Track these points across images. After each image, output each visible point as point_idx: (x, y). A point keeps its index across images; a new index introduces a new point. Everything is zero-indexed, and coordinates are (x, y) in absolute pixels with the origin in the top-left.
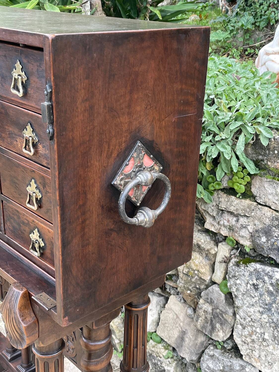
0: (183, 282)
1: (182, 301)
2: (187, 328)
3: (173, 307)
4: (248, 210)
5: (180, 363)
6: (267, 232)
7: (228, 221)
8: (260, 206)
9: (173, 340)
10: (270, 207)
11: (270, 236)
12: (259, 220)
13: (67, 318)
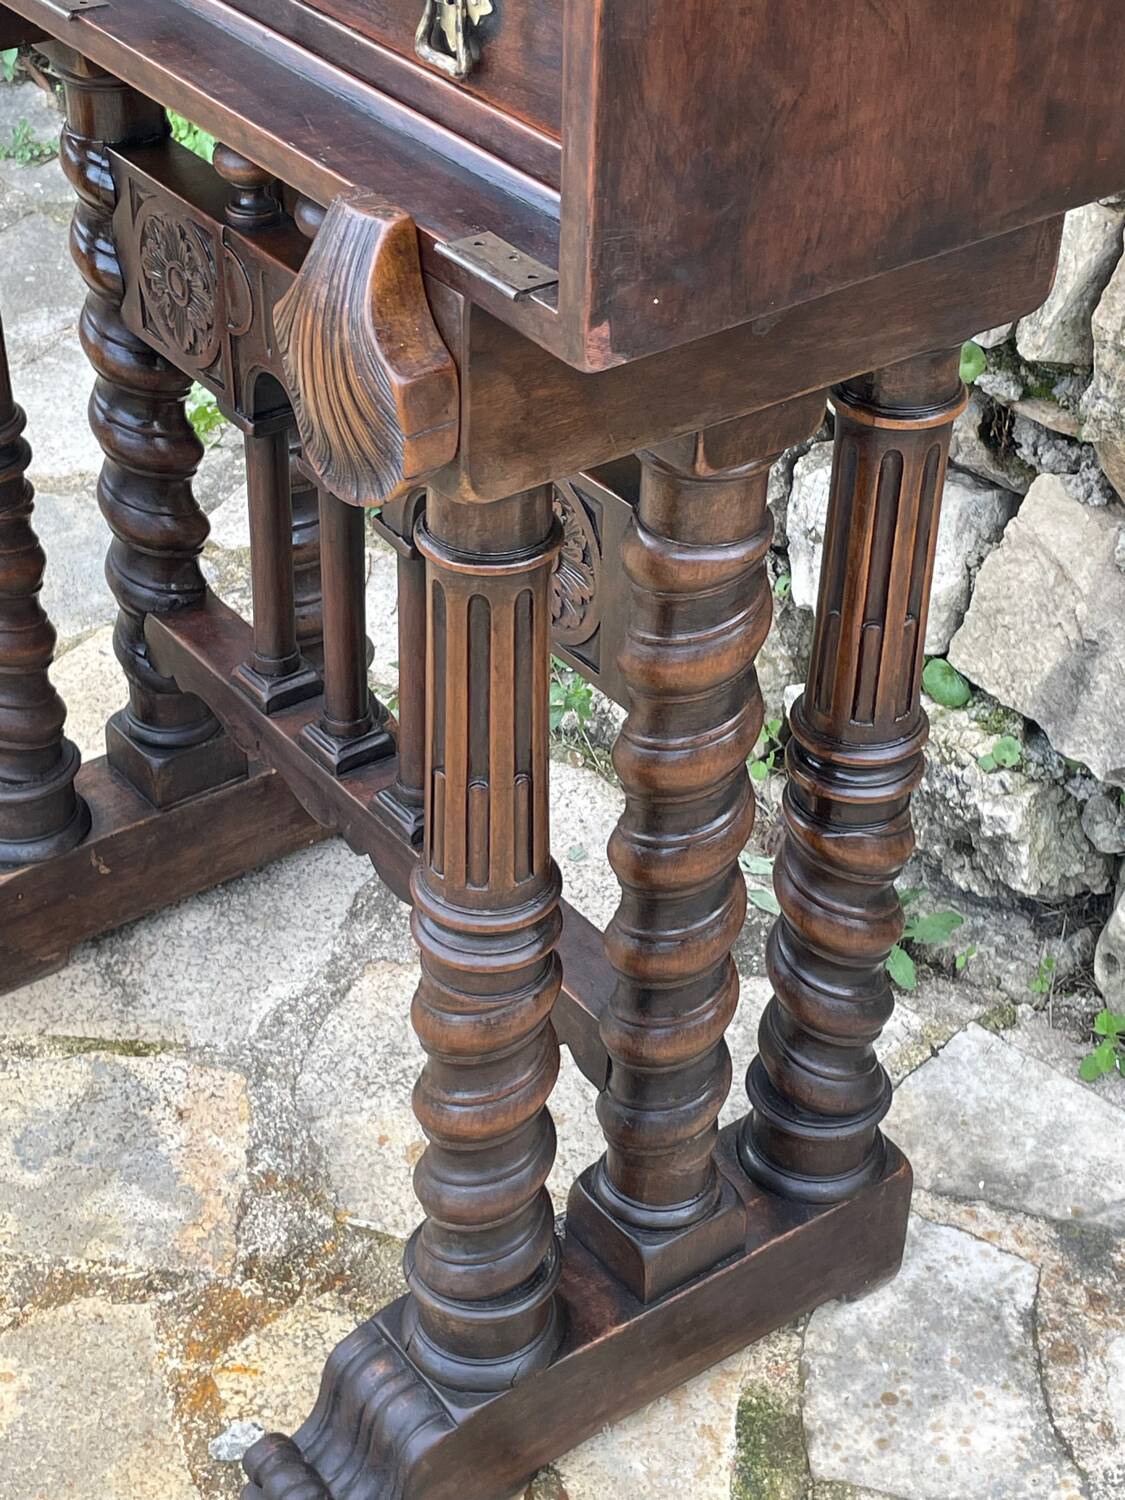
0: (1112, 394)
1: (1097, 498)
2: (1109, 625)
3: (1045, 530)
5: (1055, 795)
9: (1031, 685)
13: (604, 330)
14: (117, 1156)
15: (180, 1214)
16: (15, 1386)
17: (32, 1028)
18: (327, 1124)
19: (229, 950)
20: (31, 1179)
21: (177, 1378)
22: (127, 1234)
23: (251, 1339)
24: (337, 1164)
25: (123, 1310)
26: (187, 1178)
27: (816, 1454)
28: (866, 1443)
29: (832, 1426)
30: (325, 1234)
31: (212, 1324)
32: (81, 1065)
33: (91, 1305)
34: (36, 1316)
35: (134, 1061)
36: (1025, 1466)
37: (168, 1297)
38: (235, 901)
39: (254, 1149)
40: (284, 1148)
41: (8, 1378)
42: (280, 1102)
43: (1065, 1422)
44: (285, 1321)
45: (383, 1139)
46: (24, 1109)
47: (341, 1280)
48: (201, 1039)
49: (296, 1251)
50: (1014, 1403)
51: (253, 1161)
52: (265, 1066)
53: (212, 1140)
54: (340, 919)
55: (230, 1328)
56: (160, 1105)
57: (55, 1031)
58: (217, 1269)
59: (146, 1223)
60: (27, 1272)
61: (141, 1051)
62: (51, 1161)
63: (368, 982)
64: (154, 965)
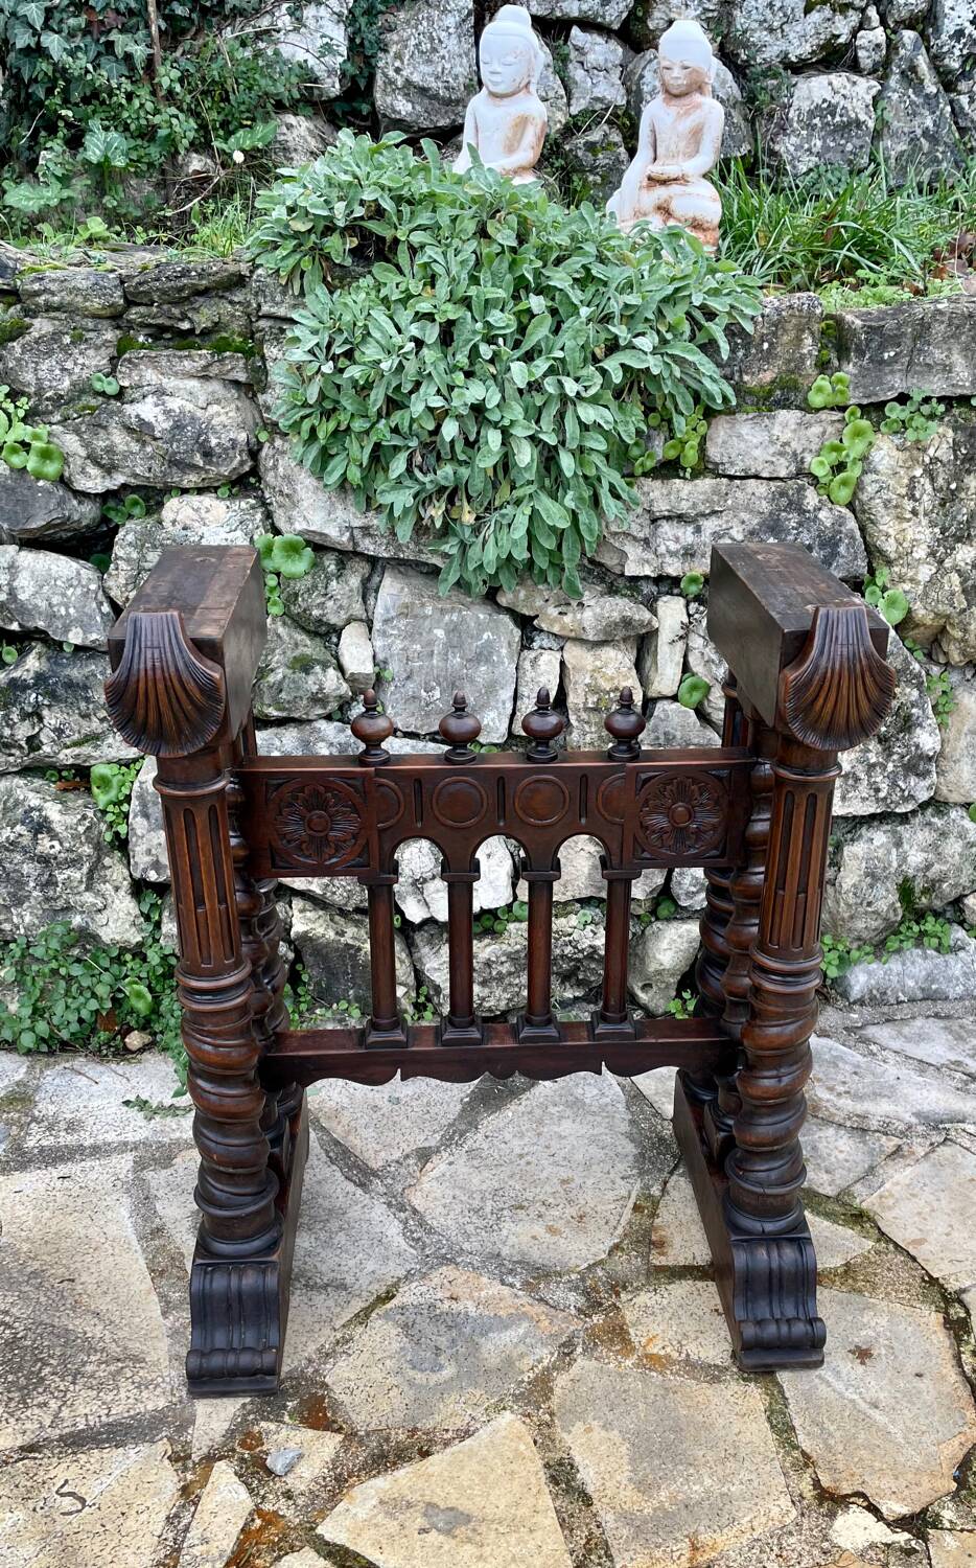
4: (716, 498)
6: (773, 526)
7: (677, 540)
8: (738, 482)
10: (757, 477)
11: (781, 531)
12: (748, 509)
14: (461, 1333)
15: (525, 1324)
16: (597, 1429)
17: (327, 1331)
18: (505, 1251)
19: (341, 1238)
20: (449, 1371)
21: (637, 1365)
22: (522, 1348)
23: (631, 1331)
24: (536, 1255)
25: (575, 1370)
26: (502, 1313)
27: (821, 1191)
28: (825, 1177)
30: (583, 1280)
31: (611, 1340)
32: (376, 1323)
33: (561, 1381)
34: (554, 1403)
35: (394, 1302)
36: (865, 1143)
37: (579, 1350)
38: (305, 1220)
39: (503, 1283)
40: (511, 1272)
41: (589, 1430)
42: (476, 1261)
43: (848, 1124)
44: (629, 1316)
45: (534, 1238)
46: (391, 1357)
47: (617, 1286)
48: (401, 1273)
49: (586, 1293)
50: (831, 1131)
51: (512, 1286)
52: (444, 1257)
53: (483, 1294)
54: (359, 1191)
55: (618, 1335)
56: (439, 1304)
57: (338, 1324)
58: (576, 1325)
59: (522, 1340)
60: (516, 1398)
61: (389, 1297)
62: (442, 1359)
63: (417, 1200)
64: (324, 1268)
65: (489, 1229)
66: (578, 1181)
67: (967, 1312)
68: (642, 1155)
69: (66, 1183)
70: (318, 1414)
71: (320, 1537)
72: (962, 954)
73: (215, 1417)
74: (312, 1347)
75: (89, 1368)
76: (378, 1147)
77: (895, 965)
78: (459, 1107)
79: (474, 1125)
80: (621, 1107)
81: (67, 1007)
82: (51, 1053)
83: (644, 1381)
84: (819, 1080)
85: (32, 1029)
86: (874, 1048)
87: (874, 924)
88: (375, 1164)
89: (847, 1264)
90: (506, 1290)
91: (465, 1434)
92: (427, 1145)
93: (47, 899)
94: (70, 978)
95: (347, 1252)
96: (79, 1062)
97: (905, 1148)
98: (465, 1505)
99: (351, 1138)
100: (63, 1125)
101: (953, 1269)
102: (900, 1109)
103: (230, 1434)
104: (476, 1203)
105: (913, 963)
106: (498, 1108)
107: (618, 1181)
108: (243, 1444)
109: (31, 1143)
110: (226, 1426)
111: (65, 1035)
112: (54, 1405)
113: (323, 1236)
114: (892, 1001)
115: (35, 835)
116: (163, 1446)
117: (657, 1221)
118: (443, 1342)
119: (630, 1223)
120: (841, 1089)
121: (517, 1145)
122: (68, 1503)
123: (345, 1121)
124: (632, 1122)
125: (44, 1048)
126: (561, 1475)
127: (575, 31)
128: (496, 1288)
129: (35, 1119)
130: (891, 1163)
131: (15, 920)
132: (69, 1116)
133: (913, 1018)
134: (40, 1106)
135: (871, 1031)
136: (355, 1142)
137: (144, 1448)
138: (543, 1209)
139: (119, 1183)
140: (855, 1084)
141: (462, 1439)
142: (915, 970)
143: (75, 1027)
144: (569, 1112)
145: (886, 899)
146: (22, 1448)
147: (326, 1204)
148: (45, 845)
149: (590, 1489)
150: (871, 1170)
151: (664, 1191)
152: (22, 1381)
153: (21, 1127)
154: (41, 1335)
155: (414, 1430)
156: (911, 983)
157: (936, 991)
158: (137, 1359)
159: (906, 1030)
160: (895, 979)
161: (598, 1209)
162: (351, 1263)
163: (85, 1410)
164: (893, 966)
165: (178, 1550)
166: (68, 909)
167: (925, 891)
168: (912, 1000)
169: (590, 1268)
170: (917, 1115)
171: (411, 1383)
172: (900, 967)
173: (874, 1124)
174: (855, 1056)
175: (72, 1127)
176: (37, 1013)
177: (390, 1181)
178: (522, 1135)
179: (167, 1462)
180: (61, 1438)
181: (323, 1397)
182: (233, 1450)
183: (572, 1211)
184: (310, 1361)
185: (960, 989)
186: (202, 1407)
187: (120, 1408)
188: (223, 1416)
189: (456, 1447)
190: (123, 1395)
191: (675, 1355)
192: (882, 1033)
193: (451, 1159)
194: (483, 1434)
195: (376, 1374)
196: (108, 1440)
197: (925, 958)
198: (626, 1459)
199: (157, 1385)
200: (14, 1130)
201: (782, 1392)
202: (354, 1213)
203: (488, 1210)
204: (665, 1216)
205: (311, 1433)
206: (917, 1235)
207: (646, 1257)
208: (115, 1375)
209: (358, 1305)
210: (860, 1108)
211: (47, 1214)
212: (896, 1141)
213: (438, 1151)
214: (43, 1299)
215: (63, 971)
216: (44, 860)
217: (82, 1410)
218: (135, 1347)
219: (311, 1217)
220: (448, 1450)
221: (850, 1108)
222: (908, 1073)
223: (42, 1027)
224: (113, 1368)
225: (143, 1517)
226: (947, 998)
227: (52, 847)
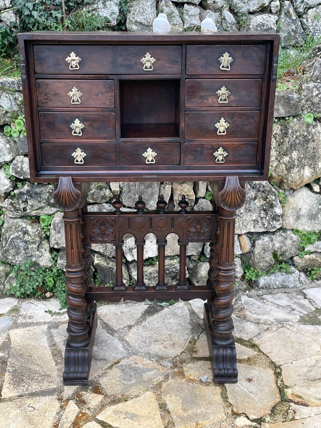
14: (137, 372)
15: (156, 371)
16: (173, 396)
17: (100, 370)
18: (151, 352)
19: (105, 348)
20: (133, 381)
21: (186, 381)
22: (154, 376)
23: (185, 373)
24: (160, 353)
25: (169, 382)
26: (149, 367)
27: (244, 339)
28: (246, 335)
29: (241, 336)
30: (173, 360)
31: (179, 375)
32: (114, 369)
33: (164, 385)
34: (162, 390)
35: (119, 364)
36: (258, 327)
37: (170, 377)
38: (95, 343)
39: (150, 360)
40: (153, 357)
41: (171, 396)
42: (143, 354)
43: (254, 321)
44: (185, 369)
45: (160, 349)
46: (118, 377)
47: (182, 362)
48: (122, 357)
49: (173, 363)
50: (249, 323)
51: (153, 361)
52: (134, 353)
53: (144, 363)
54: (111, 336)
55: (182, 374)
56: (132, 365)
57: (104, 369)
58: (170, 371)
59: (154, 374)
60: (152, 388)
61: (118, 362)
62: (132, 378)
63: (127, 339)
64: (100, 355)
65: (147, 346)
66: (174, 335)
67: (281, 371)
68: (193, 328)
69: (29, 332)
70: (97, 390)
71: (97, 419)
72: (293, 274)
73: (69, 390)
74: (96, 375)
75: (35, 378)
76: (117, 325)
77: (273, 277)
78: (141, 315)
79: (145, 319)
80: (188, 316)
81: (30, 285)
82: (24, 298)
83: (187, 385)
84: (247, 309)
85: (20, 291)
86: (265, 301)
87: (266, 265)
88: (116, 329)
89: (249, 358)
90: (151, 362)
91: (137, 396)
92: (131, 324)
93: (26, 253)
94: (31, 276)
95: (107, 351)
96: (32, 300)
97: (270, 328)
98: (136, 413)
99: (109, 322)
100: (28, 317)
101: (279, 360)
102: (270, 318)
103: (74, 394)
104: (144, 340)
105: (278, 277)
106: (152, 315)
107: (185, 335)
108: (77, 397)
109: (19, 321)
110: (73, 392)
111: (28, 292)
112: (26, 386)
113: (100, 347)
114: (272, 288)
115: (24, 235)
116: (55, 396)
117: (196, 346)
118: (132, 374)
119: (188, 346)
120: (254, 312)
121: (157, 325)
122: (30, 409)
123: (107, 318)
124: (191, 320)
125: (23, 296)
126: (163, 407)
127: (186, 5)
128: (148, 361)
129: (20, 315)
130: (265, 332)
131: (16, 259)
132: (29, 315)
133: (278, 293)
134: (21, 312)
135: (264, 296)
136: (110, 323)
137: (51, 397)
138: (163, 342)
139: (44, 332)
140: (258, 311)
141: (136, 397)
142: (279, 279)
143: (31, 290)
144: (173, 317)
145: (269, 257)
146: (18, 396)
147: (101, 339)
148: (27, 237)
149: (170, 410)
150: (259, 334)
151: (198, 338)
152: (18, 380)
153: (16, 317)
154: (23, 369)
155: (123, 395)
156: (278, 283)
157: (285, 285)
158: (48, 376)
159: (275, 296)
160: (273, 281)
161: (179, 342)
162: (108, 354)
163: (35, 387)
164: (272, 277)
165: (60, 420)
166: (31, 256)
167: (281, 255)
168: (278, 288)
169: (175, 357)
170: (275, 319)
171: (123, 384)
172: (274, 278)
173: (262, 322)
174: (258, 303)
175: (30, 317)
176: (21, 286)
177: (120, 333)
178: (159, 323)
179: (56, 400)
180: (28, 394)
181: (99, 386)
182: (74, 398)
183: (172, 343)
184: (96, 378)
185: (292, 285)
186: (66, 388)
187: (44, 387)
188: (72, 390)
189: (135, 399)
190: (45, 384)
191: (197, 379)
192: (268, 297)
193: (138, 328)
194: (142, 397)
195: (114, 381)
196: (41, 395)
197: (282, 275)
198: (181, 403)
199: (54, 382)
200: (14, 318)
201: (226, 389)
202: (109, 341)
203: (147, 341)
204: (198, 344)
205: (95, 395)
206: (270, 351)
207: (191, 355)
208: (42, 380)
209: (109, 365)
210: (258, 317)
211: (24, 340)
212: (268, 326)
213: (134, 326)
214: (23, 361)
215: (29, 274)
216: (26, 242)
217: (34, 387)
218: (48, 373)
219: (97, 342)
220: (132, 400)
221: (255, 317)
222: (274, 308)
223: (22, 290)
224: (42, 378)
225: (51, 412)
226: (289, 288)
227: (28, 238)
